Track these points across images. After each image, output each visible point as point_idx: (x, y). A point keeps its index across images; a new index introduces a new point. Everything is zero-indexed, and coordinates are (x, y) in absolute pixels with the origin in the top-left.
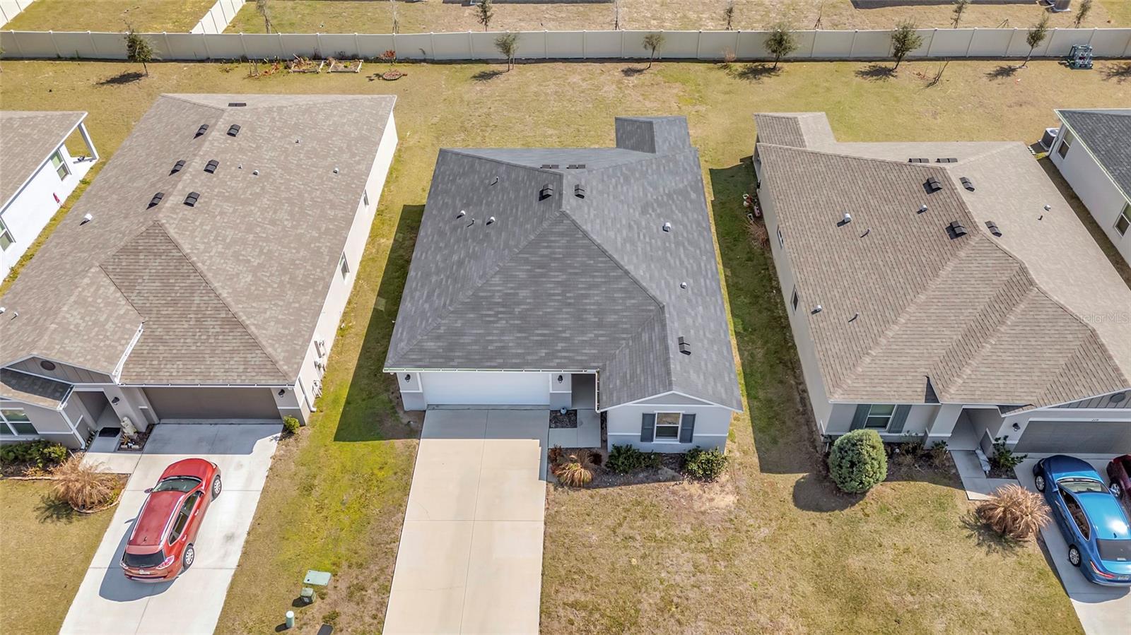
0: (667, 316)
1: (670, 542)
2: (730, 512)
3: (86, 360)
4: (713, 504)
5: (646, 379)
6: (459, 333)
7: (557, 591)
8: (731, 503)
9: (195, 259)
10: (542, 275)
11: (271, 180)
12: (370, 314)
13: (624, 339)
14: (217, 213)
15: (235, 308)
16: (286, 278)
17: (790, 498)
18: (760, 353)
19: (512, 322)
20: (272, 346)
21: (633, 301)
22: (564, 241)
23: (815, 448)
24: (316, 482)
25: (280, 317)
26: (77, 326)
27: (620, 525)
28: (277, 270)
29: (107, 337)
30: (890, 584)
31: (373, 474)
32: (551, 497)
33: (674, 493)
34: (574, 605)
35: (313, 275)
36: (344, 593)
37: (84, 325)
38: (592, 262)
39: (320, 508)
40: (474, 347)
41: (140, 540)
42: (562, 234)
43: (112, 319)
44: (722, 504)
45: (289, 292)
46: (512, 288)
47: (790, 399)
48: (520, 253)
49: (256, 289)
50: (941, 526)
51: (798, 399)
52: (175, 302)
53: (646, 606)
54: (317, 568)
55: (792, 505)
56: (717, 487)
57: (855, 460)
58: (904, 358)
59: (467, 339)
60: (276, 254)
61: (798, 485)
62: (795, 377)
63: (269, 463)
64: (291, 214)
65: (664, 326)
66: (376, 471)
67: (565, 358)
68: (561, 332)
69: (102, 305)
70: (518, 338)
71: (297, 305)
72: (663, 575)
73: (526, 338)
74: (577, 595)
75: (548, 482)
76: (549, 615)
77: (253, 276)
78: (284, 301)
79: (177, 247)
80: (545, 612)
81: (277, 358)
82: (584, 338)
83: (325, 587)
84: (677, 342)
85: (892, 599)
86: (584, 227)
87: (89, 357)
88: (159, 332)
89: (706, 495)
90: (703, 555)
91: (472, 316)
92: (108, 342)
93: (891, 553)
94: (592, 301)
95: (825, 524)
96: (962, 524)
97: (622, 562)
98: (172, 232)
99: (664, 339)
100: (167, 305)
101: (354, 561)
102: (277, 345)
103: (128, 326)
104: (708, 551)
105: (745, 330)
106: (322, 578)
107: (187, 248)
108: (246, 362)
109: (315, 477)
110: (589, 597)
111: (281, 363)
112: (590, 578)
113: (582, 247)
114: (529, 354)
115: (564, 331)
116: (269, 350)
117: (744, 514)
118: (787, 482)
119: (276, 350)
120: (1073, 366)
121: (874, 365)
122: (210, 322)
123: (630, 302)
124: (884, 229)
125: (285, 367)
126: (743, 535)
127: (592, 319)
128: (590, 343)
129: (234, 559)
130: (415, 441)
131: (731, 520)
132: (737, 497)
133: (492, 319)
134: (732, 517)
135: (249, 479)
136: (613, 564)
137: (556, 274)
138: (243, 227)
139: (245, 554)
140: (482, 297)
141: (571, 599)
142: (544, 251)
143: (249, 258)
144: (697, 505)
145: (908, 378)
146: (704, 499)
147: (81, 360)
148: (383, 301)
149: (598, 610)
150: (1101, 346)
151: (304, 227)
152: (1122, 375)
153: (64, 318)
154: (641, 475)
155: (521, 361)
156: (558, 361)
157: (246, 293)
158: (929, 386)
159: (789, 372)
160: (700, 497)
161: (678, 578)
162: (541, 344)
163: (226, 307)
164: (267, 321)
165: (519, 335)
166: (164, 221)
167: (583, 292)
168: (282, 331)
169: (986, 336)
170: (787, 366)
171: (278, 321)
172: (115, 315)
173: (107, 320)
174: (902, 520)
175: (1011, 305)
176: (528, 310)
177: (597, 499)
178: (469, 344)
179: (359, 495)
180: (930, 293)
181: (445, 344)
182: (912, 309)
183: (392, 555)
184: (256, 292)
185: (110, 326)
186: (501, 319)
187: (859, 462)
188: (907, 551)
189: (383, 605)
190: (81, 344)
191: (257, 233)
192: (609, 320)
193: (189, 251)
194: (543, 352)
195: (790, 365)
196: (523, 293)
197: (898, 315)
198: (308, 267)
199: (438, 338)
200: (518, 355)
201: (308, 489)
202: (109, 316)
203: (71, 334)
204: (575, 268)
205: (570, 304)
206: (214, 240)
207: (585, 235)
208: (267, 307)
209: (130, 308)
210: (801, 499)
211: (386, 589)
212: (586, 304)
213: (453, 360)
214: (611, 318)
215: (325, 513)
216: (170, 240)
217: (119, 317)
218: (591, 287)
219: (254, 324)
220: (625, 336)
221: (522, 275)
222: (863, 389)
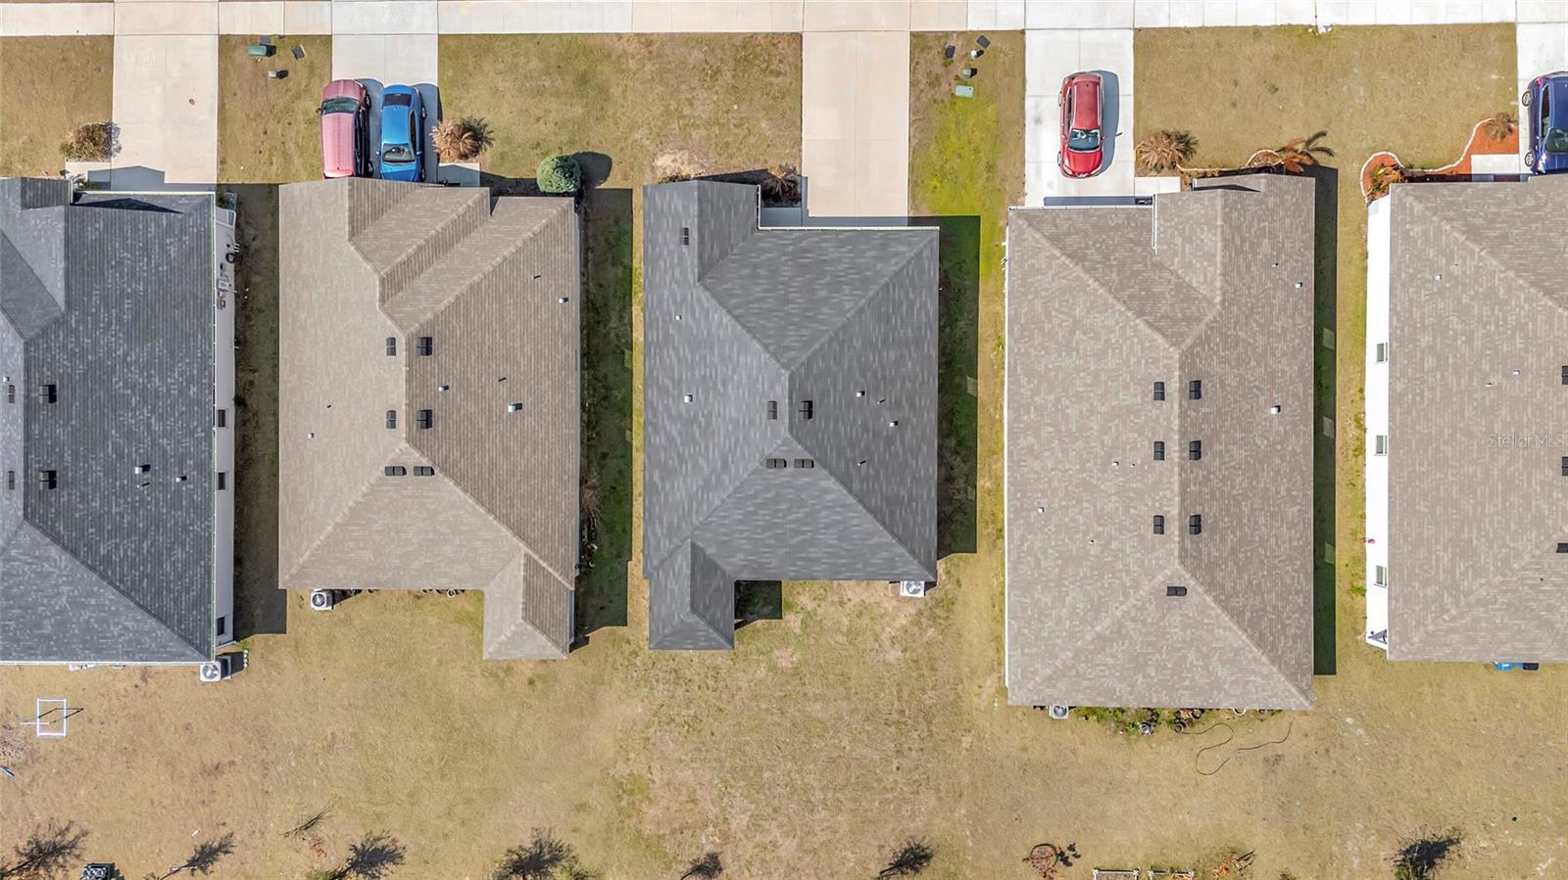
0: (696, 270)
1: (708, 123)
2: (661, 150)
3: (1181, 200)
4: (673, 157)
5: (718, 202)
6: (877, 259)
7: (791, 84)
8: (660, 158)
9: (1129, 314)
10: (807, 310)
11: (1099, 461)
12: (979, 370)
13: (735, 255)
14: (1132, 384)
15: (1078, 270)
16: (1047, 327)
17: (614, 165)
18: (614, 323)
19: (832, 268)
20: (1037, 242)
21: (725, 286)
22: (787, 342)
23: (586, 212)
24: (985, 175)
25: (1039, 277)
26: (1202, 230)
27: (745, 137)
28: (1057, 333)
29: (1176, 228)
30: (557, 94)
31: (941, 182)
32: (798, 161)
33: (702, 166)
34: (778, 74)
35: (1026, 342)
36: (942, 80)
37: (1198, 234)
38: (761, 322)
39: (977, 150)
40: (864, 247)
41: (1091, 86)
42: (788, 348)
43: (1180, 249)
44: (666, 157)
45: (1040, 310)
46: (834, 298)
47: (596, 265)
48: (827, 330)
49: (1067, 301)
50: (508, 140)
51: (590, 265)
52: (1135, 274)
53: (729, 74)
54: (964, 98)
55: (614, 159)
59: (872, 253)
60: (1064, 354)
61: (605, 177)
62: (588, 291)
63: (1027, 189)
64: (1066, 418)
65: (700, 257)
66: (939, 185)
67: (786, 239)
68: (790, 260)
69: (1194, 261)
70: (827, 255)
71: (1030, 297)
72: (715, 98)
74: (776, 81)
75: (800, 176)
76: (796, 67)
77: (1075, 316)
78: (1042, 298)
79: (1150, 325)
80: (799, 69)
81: (1030, 229)
82: (768, 255)
83: (957, 84)
84: (691, 241)
85: (559, 83)
86: (768, 356)
87: (1180, 203)
88: (1139, 250)
89: (678, 164)
90: (685, 113)
91: (868, 273)
92: (1173, 224)
93: (551, 117)
94: (761, 286)
95: (592, 142)
96: (492, 142)
97: (744, 107)
98: (1160, 340)
99: (701, 242)
100: (1139, 272)
101: (941, 105)
102: (1033, 244)
103: (1165, 247)
104: (682, 117)
105: (623, 353)
106: (962, 91)
107: (1140, 324)
108: (1056, 226)
109: (987, 179)
110: (768, 79)
111: (1025, 226)
112: (768, 94)
113: (770, 336)
114: (817, 242)
115: (787, 261)
116: (1038, 236)
117: (651, 148)
118: (613, 182)
119: (1033, 238)
120: (377, 213)
122: (1096, 257)
123: (729, 286)
124: (483, 379)
125: (1021, 223)
126: (655, 130)
127: (762, 272)
128: (763, 251)
129: (1029, 103)
130: (911, 215)
131: (662, 140)
132: (654, 163)
133: (851, 271)
134: (660, 145)
135: (1038, 172)
136: (751, 105)
137: (793, 311)
138: (1103, 378)
139: (1023, 107)
140: (859, 289)
141: (781, 78)
142: (804, 332)
143: (1085, 338)
144: (686, 155)
146: (680, 161)
147: (1184, 198)
148: (970, 390)
149: (762, 70)
150: (351, 222)
151: (1050, 405)
152: (350, 190)
153: (1215, 235)
156: (791, 237)
157: (1075, 292)
158: (492, 210)
159: (592, 297)
160: (683, 164)
161: (705, 95)
162: (806, 250)
163: (1087, 271)
164: (1049, 267)
165: (825, 258)
166: (1171, 350)
167: (770, 295)
168: (1033, 261)
169: (436, 238)
170: (593, 304)
171: (1039, 271)
172: (1180, 254)
173: (1183, 246)
174: (535, 143)
175: (406, 263)
176: (819, 279)
177: (762, 158)
178: (869, 250)
179: (949, 163)
180: (468, 282)
181: (890, 249)
182: (488, 269)
183: (913, 111)
184: (1067, 297)
185: (1179, 241)
186: (843, 271)
188: (538, 119)
189: (913, 72)
190: (1191, 213)
191: (1089, 374)
192: (747, 270)
193: (1137, 321)
194: (804, 243)
195: (590, 306)
196: (823, 293)
197: (500, 265)
198: (1032, 350)
199: (896, 254)
200: (826, 241)
201: (990, 168)
202: (1183, 252)
203: (1203, 221)
204: (776, 316)
205: (781, 284)
206: (1121, 345)
207: (766, 347)
208: (1053, 284)
209: (1172, 268)
210: (604, 164)
211: (913, 84)
212: (766, 284)
214: (745, 272)
215: (972, 146)
216: (1158, 330)
217: (1175, 253)
218: (762, 300)
219: (1058, 258)
220: (734, 257)
221: (825, 310)
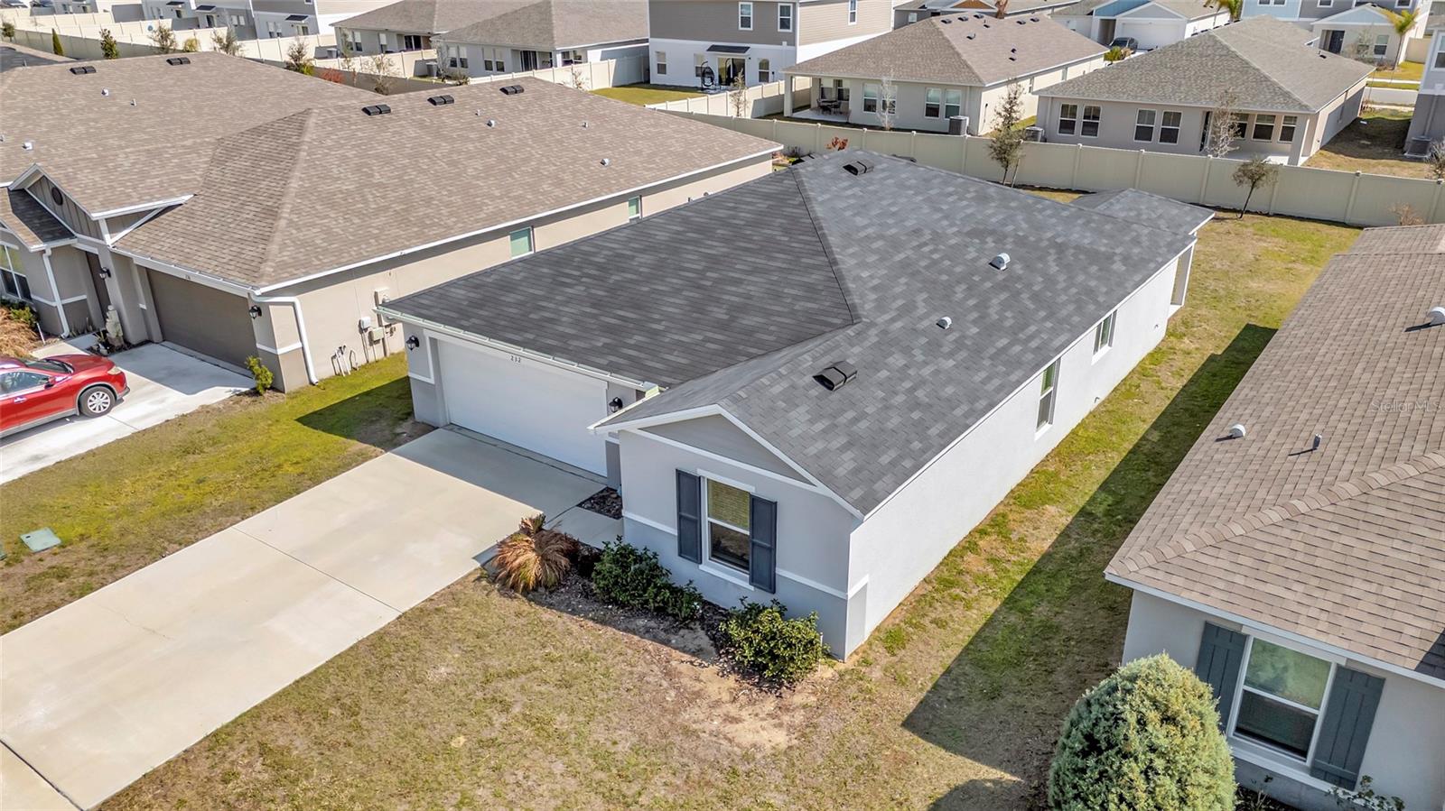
0: (850, 333)
1: (562, 746)
2: (747, 758)
8: (768, 746)
10: (692, 242)
11: (503, 136)
19: (593, 291)
21: (810, 305)
24: (208, 449)
31: (279, 466)
32: (457, 588)
33: (669, 673)
34: (270, 754)
38: (786, 238)
39: (170, 474)
40: (511, 310)
43: (164, 178)
44: (746, 738)
56: (770, 703)
57: (1100, 735)
58: (1397, 544)
59: (511, 298)
61: (968, 790)
63: (191, 410)
66: (287, 464)
68: (653, 321)
70: (583, 314)
73: (594, 316)
74: (297, 742)
75: (483, 567)
76: (215, 747)
81: (272, 258)
84: (824, 364)
88: (198, 207)
89: (729, 708)
92: (129, 191)
94: (741, 291)
97: (437, 732)
103: (173, 190)
107: (308, 137)
110: (310, 755)
111: (270, 264)
112: (354, 726)
113: (785, 217)
114: (579, 338)
115: (659, 321)
116: (273, 248)
121: (1286, 533)
123: (803, 305)
127: (719, 315)
128: (687, 348)
130: (378, 452)
131: (732, 772)
132: (795, 742)
133: (569, 281)
134: (741, 768)
135: (147, 416)
137: (715, 244)
139: (21, 480)
144: (690, 715)
145: (1387, 591)
146: (717, 712)
149: (294, 783)
154: (641, 622)
155: (560, 344)
157: (324, 195)
160: (715, 705)
165: (588, 310)
166: (316, 111)
167: (736, 275)
172: (173, 176)
173: (158, 176)
176: (630, 281)
178: (508, 304)
179: (230, 479)
184: (338, 200)
185: (153, 181)
186: (582, 284)
187: (1110, 746)
192: (745, 322)
193: (308, 140)
194: (602, 342)
196: (643, 259)
200: (561, 336)
201: (189, 451)
202: (165, 174)
205: (700, 287)
209: (200, 179)
212: (727, 292)
213: (468, 317)
214: (752, 321)
215: (165, 481)
217: (175, 180)
218: (755, 271)
222: (1221, 574)
